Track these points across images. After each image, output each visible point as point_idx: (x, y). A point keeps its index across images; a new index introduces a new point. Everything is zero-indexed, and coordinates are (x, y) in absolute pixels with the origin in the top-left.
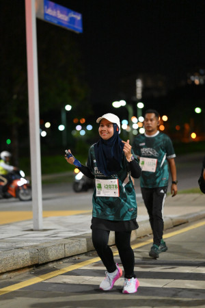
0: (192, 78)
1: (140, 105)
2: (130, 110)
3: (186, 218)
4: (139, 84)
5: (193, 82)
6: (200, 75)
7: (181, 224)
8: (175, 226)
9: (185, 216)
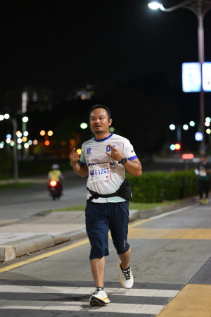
0: (79, 93)
1: (25, 119)
2: (15, 124)
3: (69, 236)
4: (25, 97)
5: (80, 97)
6: (87, 90)
7: (62, 242)
8: (56, 245)
9: (67, 234)
